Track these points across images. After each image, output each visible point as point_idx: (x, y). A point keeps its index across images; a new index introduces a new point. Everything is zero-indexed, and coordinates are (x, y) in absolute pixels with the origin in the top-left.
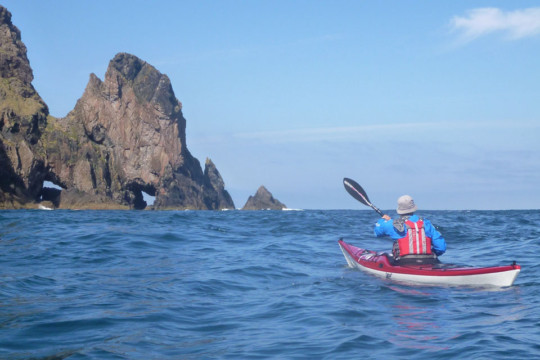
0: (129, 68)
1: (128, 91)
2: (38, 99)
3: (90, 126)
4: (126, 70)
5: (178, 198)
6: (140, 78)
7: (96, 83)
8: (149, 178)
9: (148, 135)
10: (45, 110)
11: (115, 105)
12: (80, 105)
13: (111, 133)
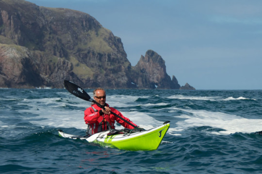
0: (151, 54)
1: (151, 60)
2: (128, 62)
3: (142, 68)
4: (150, 54)
5: (163, 86)
6: (154, 57)
7: (143, 57)
8: (156, 81)
9: (156, 71)
10: (130, 64)
11: (147, 63)
12: (139, 63)
13: (147, 70)
